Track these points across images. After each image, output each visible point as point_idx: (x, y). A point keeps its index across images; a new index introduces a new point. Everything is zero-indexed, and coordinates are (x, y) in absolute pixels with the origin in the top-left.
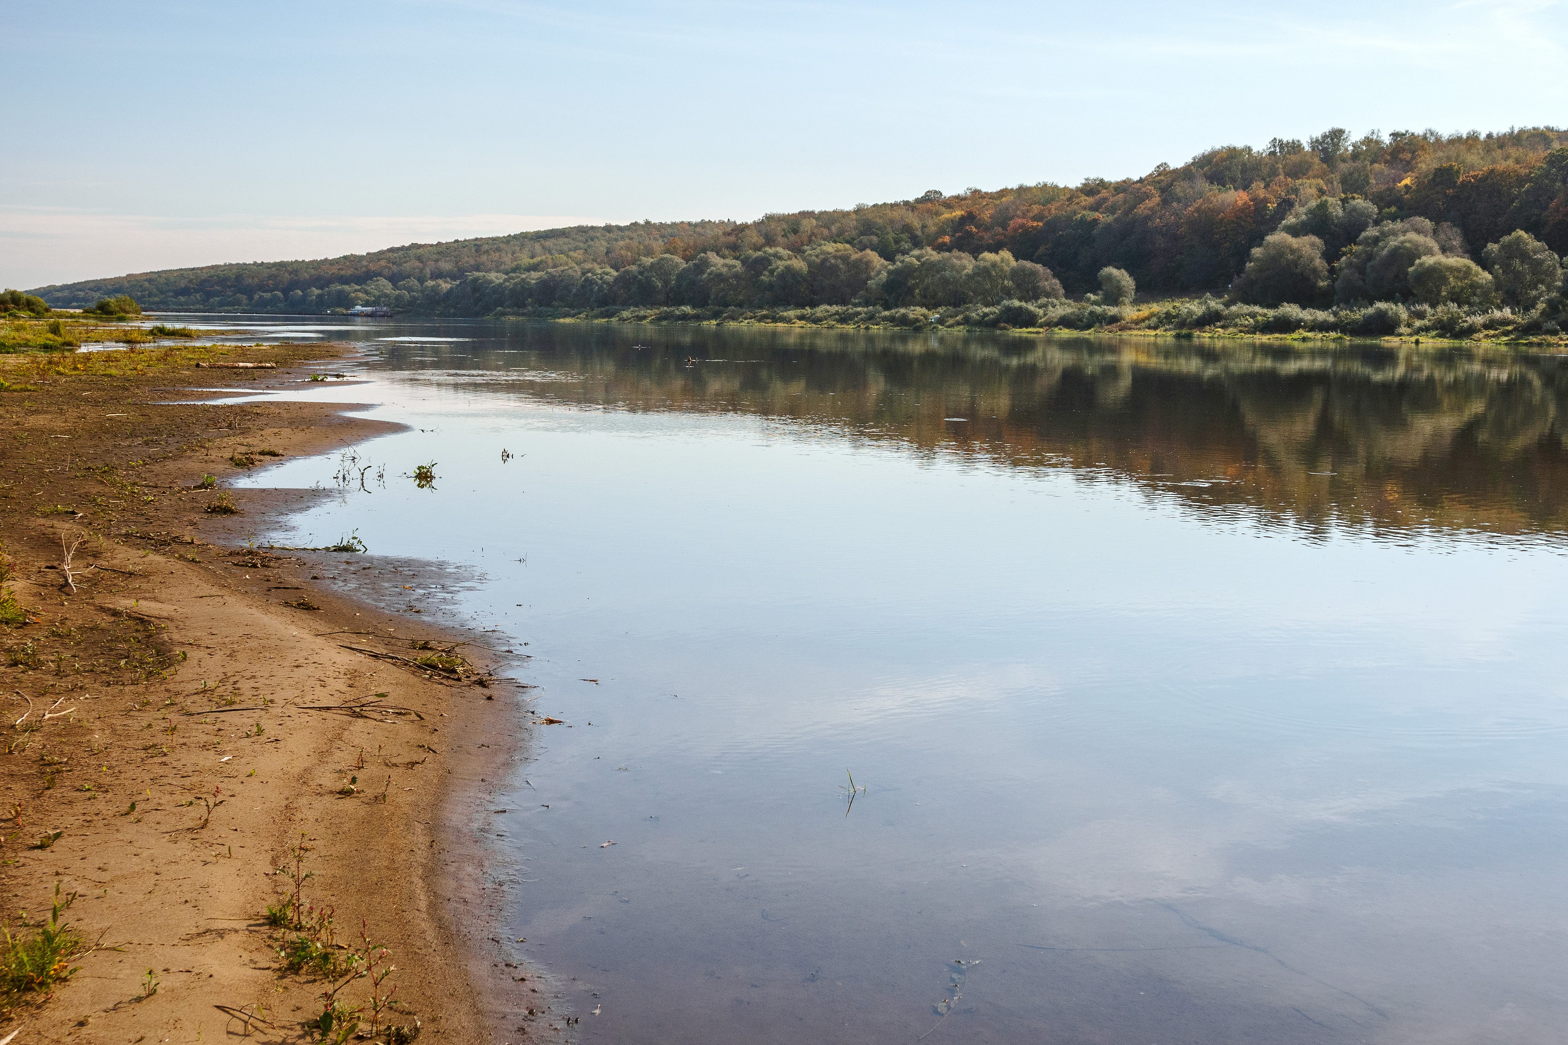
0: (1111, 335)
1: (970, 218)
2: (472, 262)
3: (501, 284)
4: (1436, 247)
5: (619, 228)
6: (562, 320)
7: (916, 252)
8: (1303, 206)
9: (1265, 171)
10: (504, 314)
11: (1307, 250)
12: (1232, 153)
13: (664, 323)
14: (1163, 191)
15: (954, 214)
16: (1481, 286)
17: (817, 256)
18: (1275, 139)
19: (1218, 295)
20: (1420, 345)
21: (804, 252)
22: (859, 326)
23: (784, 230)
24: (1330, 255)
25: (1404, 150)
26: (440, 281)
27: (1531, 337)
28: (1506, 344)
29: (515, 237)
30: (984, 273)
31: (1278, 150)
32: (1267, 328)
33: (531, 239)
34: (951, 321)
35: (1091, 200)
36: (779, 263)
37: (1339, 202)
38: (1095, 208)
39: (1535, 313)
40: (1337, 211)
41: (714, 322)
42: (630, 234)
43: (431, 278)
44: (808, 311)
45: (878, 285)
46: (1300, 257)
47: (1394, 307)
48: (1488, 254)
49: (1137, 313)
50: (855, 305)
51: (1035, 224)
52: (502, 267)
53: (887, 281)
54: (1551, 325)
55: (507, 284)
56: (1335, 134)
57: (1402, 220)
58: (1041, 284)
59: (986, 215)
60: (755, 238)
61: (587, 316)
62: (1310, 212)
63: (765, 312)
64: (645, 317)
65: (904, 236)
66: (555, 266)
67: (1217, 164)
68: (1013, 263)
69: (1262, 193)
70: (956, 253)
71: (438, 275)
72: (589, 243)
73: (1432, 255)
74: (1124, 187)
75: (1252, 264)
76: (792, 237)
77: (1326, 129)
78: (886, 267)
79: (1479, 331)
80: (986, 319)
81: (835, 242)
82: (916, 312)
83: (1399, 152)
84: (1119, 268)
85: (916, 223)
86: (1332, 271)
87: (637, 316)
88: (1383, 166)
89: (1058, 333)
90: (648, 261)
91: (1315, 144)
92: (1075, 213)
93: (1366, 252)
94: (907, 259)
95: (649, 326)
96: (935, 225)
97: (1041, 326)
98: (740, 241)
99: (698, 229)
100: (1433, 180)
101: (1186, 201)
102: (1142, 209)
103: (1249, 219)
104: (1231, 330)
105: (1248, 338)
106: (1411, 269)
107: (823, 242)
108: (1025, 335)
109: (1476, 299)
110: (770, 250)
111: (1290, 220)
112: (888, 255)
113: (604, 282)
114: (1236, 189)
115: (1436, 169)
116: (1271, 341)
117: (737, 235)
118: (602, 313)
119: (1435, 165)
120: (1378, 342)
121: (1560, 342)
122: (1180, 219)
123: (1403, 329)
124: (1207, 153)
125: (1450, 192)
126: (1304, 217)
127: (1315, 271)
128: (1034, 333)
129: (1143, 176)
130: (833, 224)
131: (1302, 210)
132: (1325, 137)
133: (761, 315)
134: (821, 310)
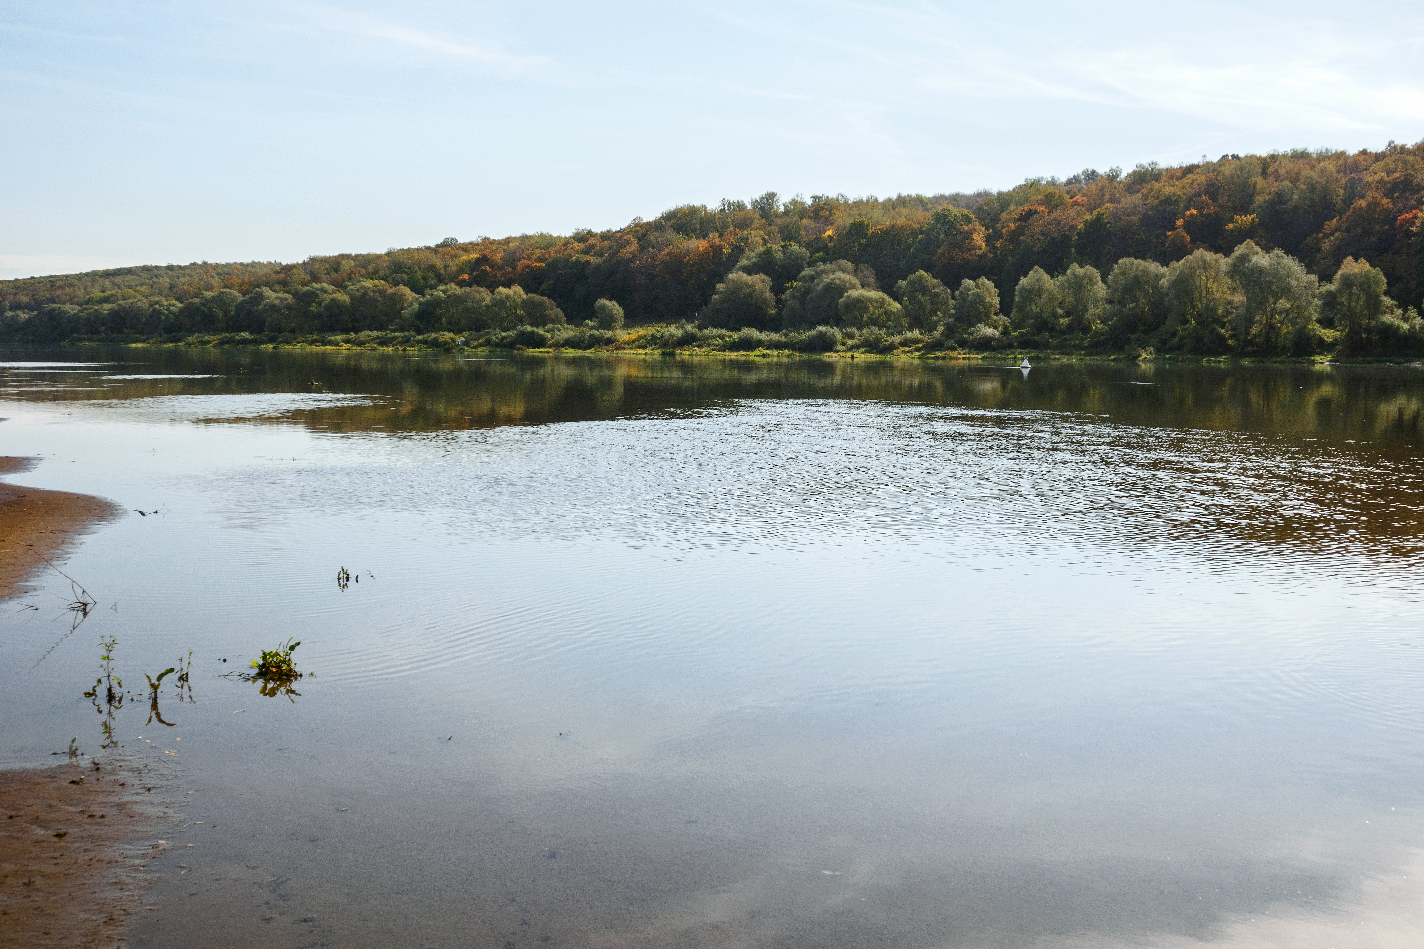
0: (609, 353)
1: (484, 259)
2: (48, 295)
3: (75, 315)
4: (858, 284)
5: (180, 267)
6: (134, 345)
7: (442, 287)
8: (752, 251)
9: (718, 224)
10: (79, 340)
11: (759, 285)
12: (692, 211)
13: (226, 347)
14: (639, 239)
15: (471, 256)
16: (894, 313)
17: (358, 290)
18: (724, 199)
19: (690, 321)
20: (855, 359)
21: (346, 287)
22: (398, 348)
23: (326, 269)
24: (777, 289)
25: (823, 209)
26: (19, 312)
27: (937, 353)
28: (919, 358)
29: (87, 275)
30: (501, 304)
31: (726, 208)
32: (734, 347)
33: (101, 276)
34: (475, 343)
35: (582, 246)
36: (325, 296)
37: (780, 248)
38: (586, 252)
39: (937, 334)
40: (779, 255)
41: (271, 346)
42: (190, 272)
43: (10, 309)
44: (352, 335)
45: (410, 313)
46: (754, 291)
47: (831, 329)
48: (899, 288)
49: (628, 336)
50: (393, 331)
51: (539, 265)
52: (76, 299)
53: (419, 311)
54: (951, 343)
55: (82, 314)
56: (770, 197)
57: (831, 263)
58: (547, 312)
59: (498, 257)
60: (302, 276)
61: (156, 341)
62: (759, 255)
63: (315, 337)
64: (208, 342)
65: (430, 274)
66: (124, 299)
67: (680, 219)
68: (524, 296)
69: (718, 241)
70: (475, 287)
71: (16, 306)
72: (154, 280)
73: (856, 289)
74: (607, 236)
75: (717, 296)
76: (334, 275)
77: (763, 192)
78: (417, 300)
79: (898, 348)
80: (504, 341)
81: (372, 279)
82: (446, 336)
83: (819, 211)
84: (611, 300)
85: (440, 264)
86: (778, 301)
87: (202, 341)
88: (809, 221)
89: (565, 353)
90: (209, 294)
91: (755, 204)
92: (571, 256)
93: (804, 287)
94: (435, 293)
95: (212, 349)
96: (456, 265)
97: (550, 347)
98: (289, 278)
99: (249, 269)
100: (850, 231)
101: (659, 247)
102: (625, 252)
103: (709, 261)
104: (706, 349)
105: (719, 355)
106: (841, 300)
107: (361, 279)
108: (537, 354)
109: (890, 323)
110: (317, 286)
111: (744, 262)
112: (418, 290)
113: (171, 312)
114: (697, 238)
115: (851, 224)
116: (738, 357)
117: (286, 273)
118: (169, 339)
119: (849, 221)
120: (821, 357)
121: (959, 356)
122: (655, 261)
123: (839, 347)
124: (672, 209)
125: (863, 241)
126: (754, 260)
127: (765, 301)
128: (544, 352)
129: (623, 227)
130: (369, 264)
131: (752, 254)
132: (762, 198)
133: (312, 340)
134: (363, 335)
